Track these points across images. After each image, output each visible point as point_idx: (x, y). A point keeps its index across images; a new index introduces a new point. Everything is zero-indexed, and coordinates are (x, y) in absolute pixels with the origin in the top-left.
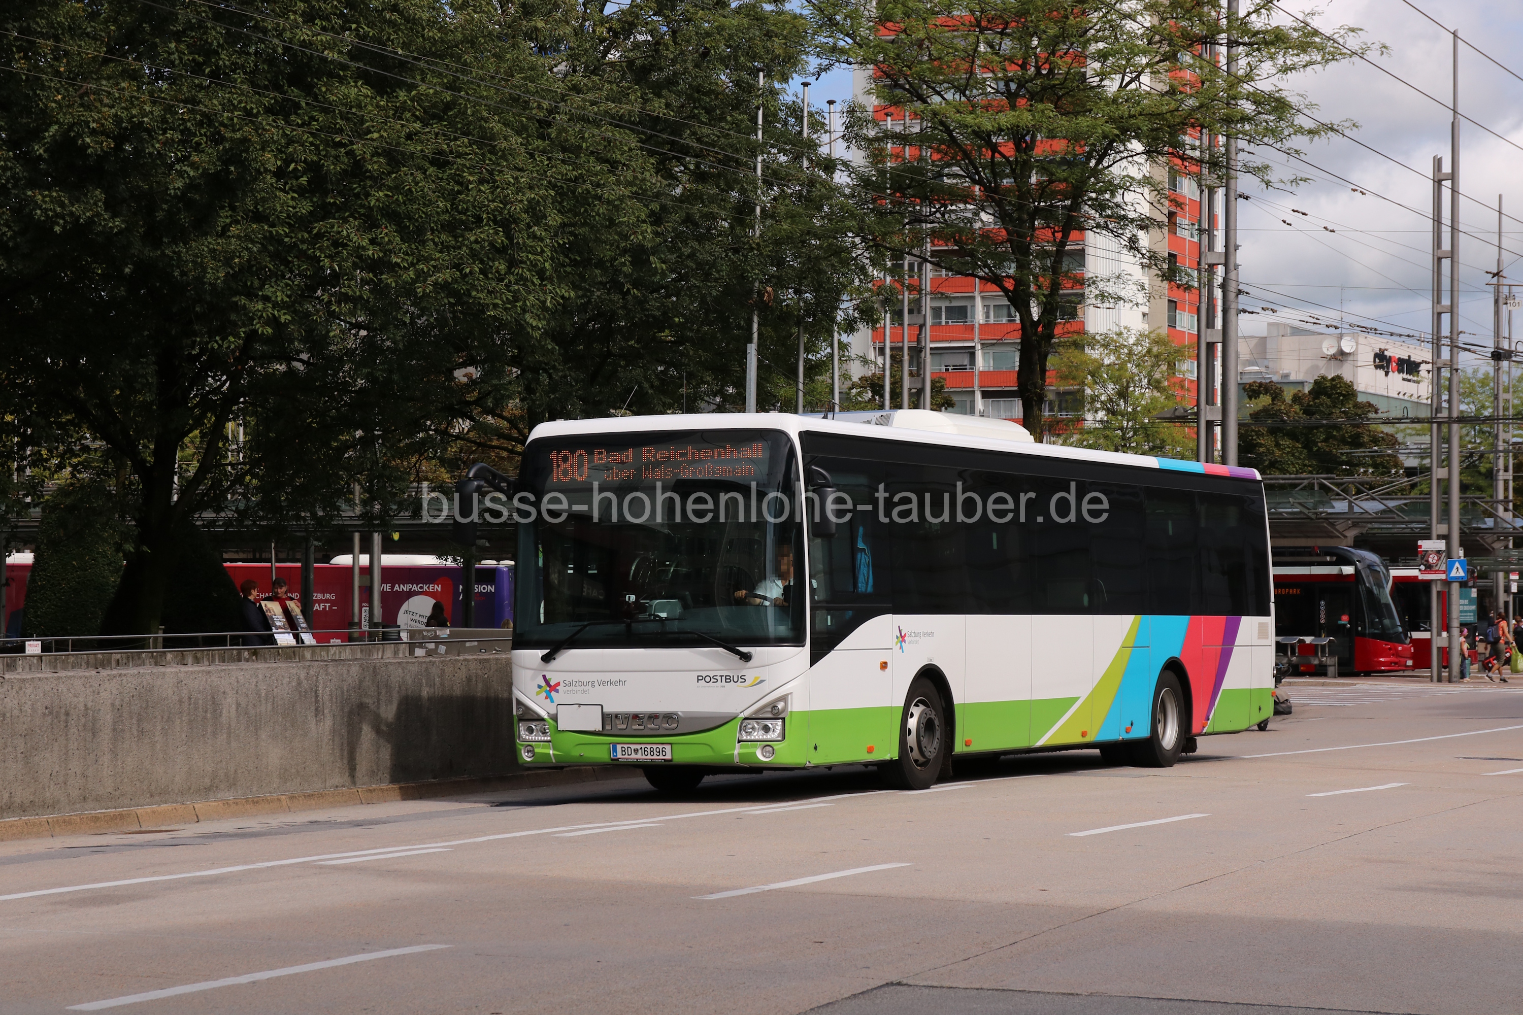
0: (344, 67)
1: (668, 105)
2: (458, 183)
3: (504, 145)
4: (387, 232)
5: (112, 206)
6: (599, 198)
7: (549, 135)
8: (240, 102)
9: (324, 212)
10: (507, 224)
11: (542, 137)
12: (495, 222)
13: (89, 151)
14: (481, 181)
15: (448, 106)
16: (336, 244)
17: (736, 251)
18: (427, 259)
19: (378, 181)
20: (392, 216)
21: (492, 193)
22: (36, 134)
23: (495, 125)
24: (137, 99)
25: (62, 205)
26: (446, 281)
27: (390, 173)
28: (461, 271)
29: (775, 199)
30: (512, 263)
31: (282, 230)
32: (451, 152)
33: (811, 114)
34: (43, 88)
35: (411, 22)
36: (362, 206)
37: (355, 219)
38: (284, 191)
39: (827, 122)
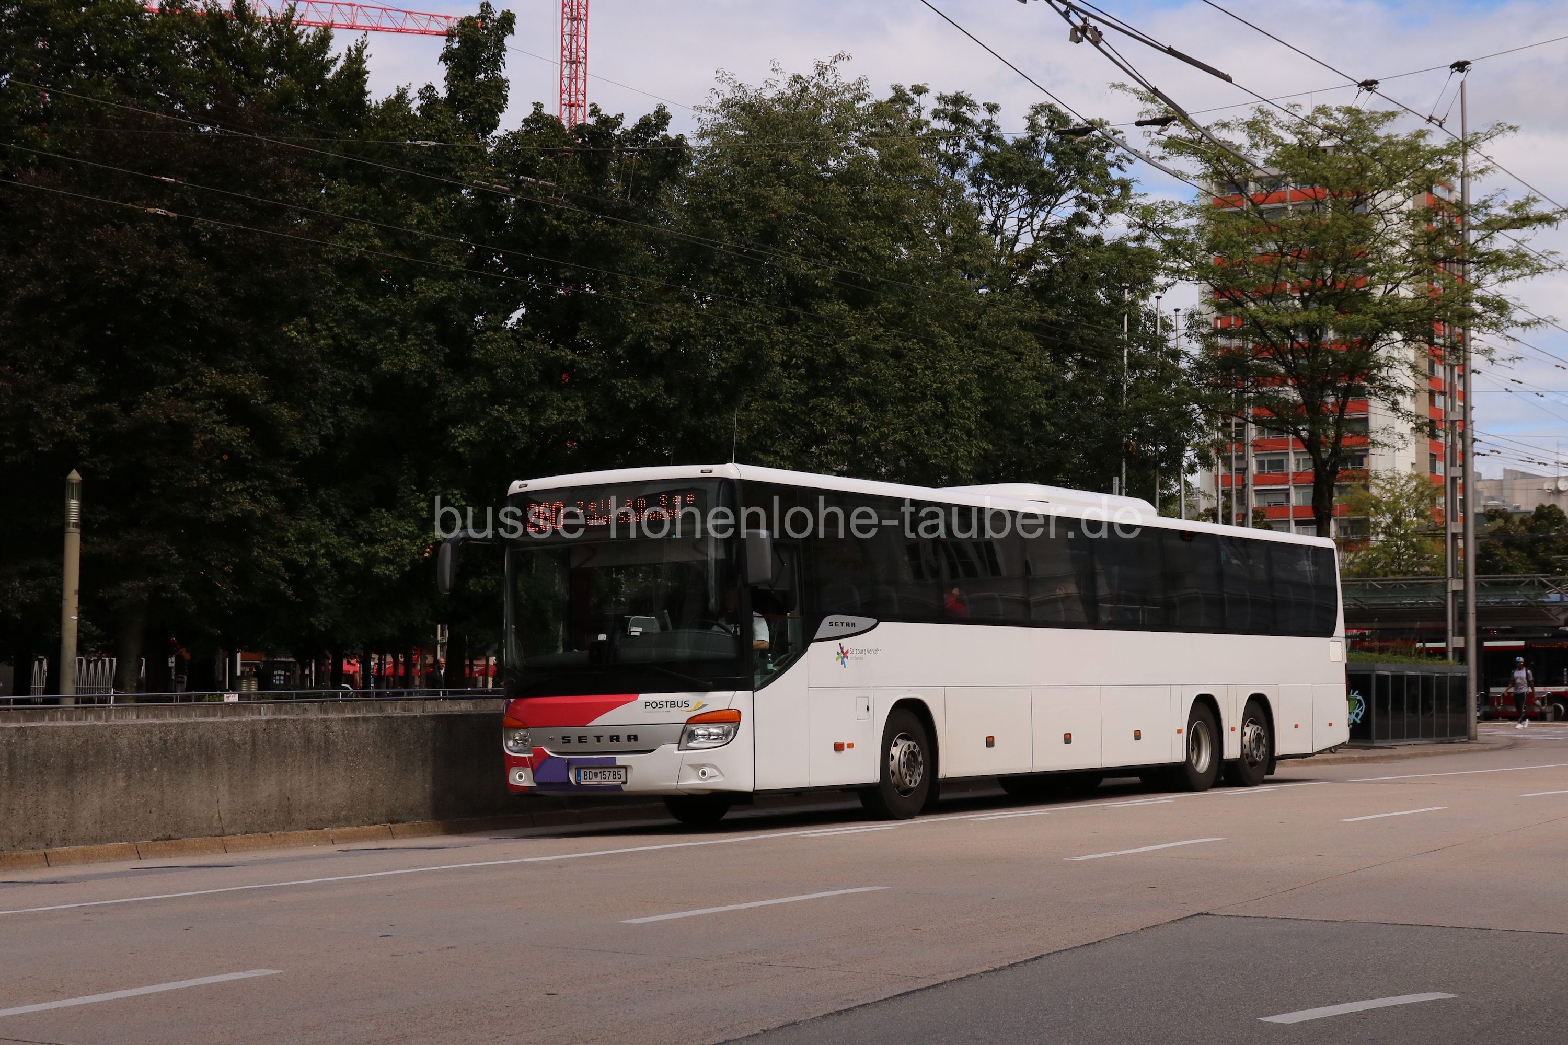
0: (830, 291)
1: (1058, 314)
2: (909, 370)
3: (942, 342)
4: (860, 406)
5: (669, 389)
6: (1010, 380)
7: (974, 335)
8: (757, 317)
9: (817, 391)
10: (943, 398)
11: (968, 336)
12: (935, 396)
13: (653, 351)
14: (926, 368)
15: (903, 316)
16: (825, 414)
17: (1109, 416)
18: (888, 424)
19: (854, 370)
20: (864, 393)
21: (934, 376)
22: (618, 341)
23: (936, 329)
24: (687, 315)
25: (635, 389)
26: (901, 440)
27: (862, 364)
28: (912, 432)
29: (1137, 378)
30: (948, 426)
31: (788, 405)
32: (905, 348)
33: (1161, 318)
34: (623, 309)
35: (878, 258)
36: (844, 387)
37: (838, 396)
38: (789, 378)
39: (1174, 324)
